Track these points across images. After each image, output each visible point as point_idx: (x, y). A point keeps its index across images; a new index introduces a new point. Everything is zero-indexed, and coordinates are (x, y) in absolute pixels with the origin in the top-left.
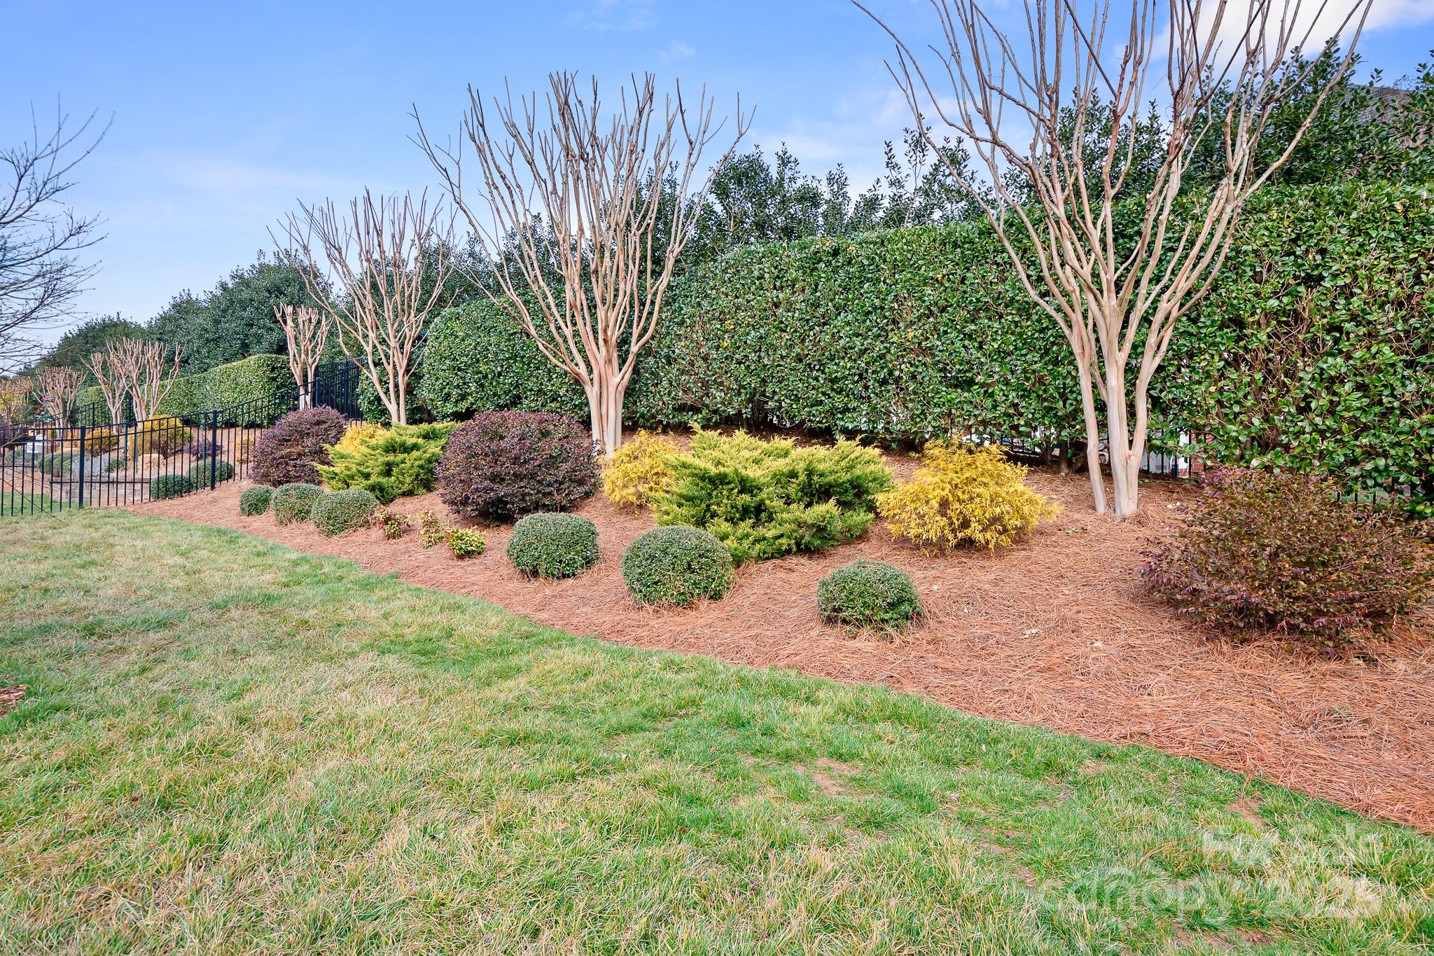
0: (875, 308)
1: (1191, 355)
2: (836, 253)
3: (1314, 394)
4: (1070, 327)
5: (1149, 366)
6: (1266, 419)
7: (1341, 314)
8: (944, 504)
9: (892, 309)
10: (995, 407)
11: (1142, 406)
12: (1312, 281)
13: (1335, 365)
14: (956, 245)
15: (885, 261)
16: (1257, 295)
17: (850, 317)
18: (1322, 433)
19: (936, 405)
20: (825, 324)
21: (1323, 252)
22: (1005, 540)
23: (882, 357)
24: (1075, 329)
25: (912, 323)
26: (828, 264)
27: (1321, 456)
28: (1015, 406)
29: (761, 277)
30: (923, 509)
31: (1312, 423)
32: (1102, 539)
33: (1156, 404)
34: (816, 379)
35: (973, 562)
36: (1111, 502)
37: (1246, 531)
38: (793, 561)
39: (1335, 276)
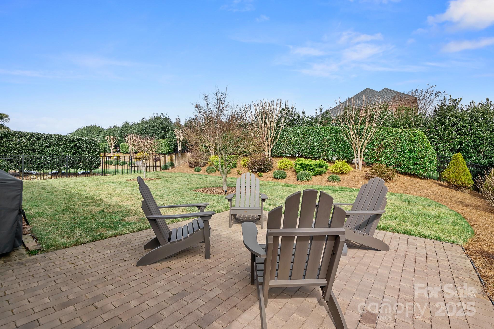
0: (320, 139)
1: (368, 148)
2: (312, 130)
3: (383, 154)
4: (352, 145)
5: (363, 150)
6: (378, 157)
7: (387, 145)
8: (339, 169)
9: (323, 139)
10: (340, 155)
11: (362, 155)
12: (383, 140)
13: (386, 151)
14: (333, 130)
15: (321, 132)
16: (376, 141)
17: (316, 140)
18: (384, 159)
19: (331, 154)
20: (311, 141)
21: (384, 136)
22: (347, 172)
23: (321, 146)
24: (353, 145)
25: (326, 142)
26: (311, 131)
27: (384, 162)
28: (343, 155)
29: (299, 132)
30: (337, 169)
31: (383, 158)
32: (358, 172)
33: (364, 155)
34: (309, 149)
35: (343, 175)
36: (358, 168)
37: (377, 170)
38: (318, 176)
39: (386, 140)
